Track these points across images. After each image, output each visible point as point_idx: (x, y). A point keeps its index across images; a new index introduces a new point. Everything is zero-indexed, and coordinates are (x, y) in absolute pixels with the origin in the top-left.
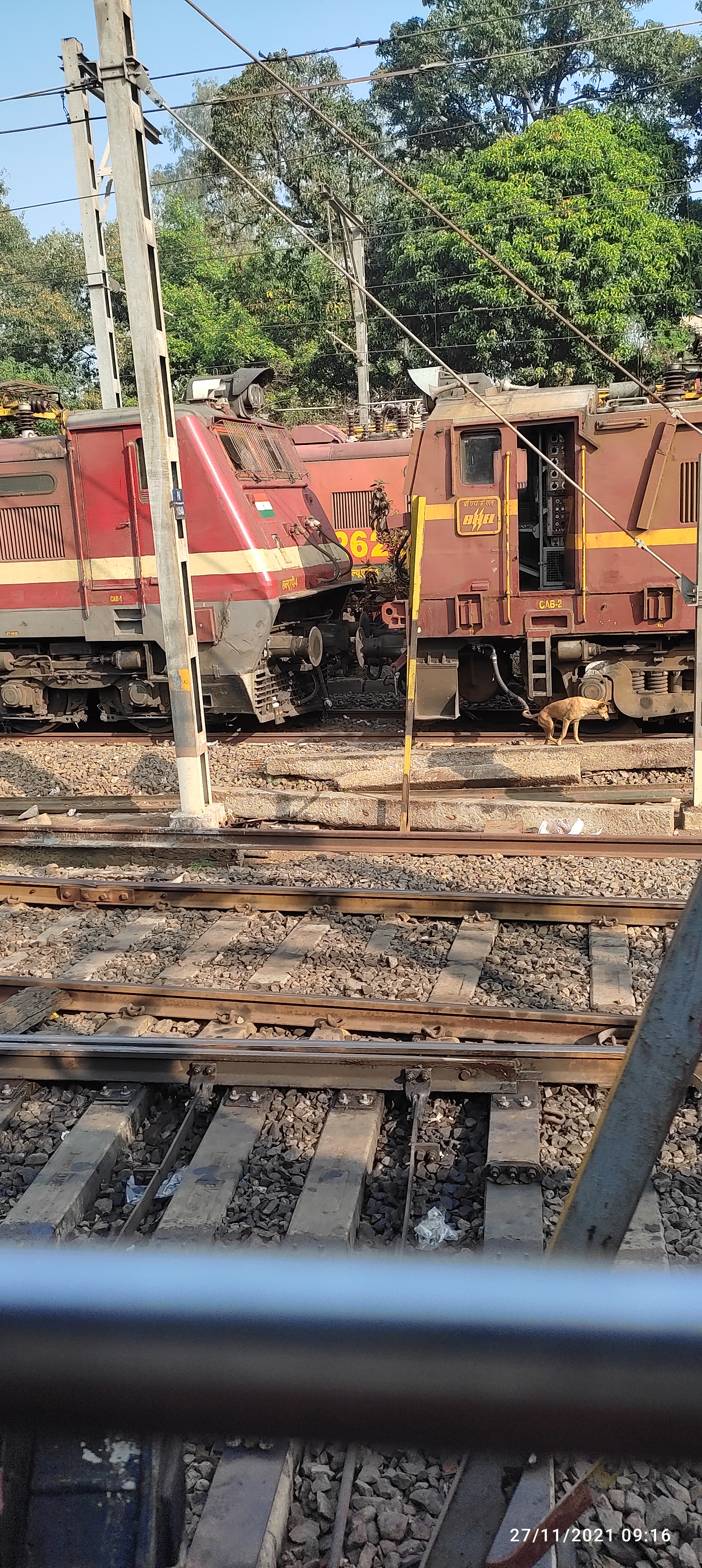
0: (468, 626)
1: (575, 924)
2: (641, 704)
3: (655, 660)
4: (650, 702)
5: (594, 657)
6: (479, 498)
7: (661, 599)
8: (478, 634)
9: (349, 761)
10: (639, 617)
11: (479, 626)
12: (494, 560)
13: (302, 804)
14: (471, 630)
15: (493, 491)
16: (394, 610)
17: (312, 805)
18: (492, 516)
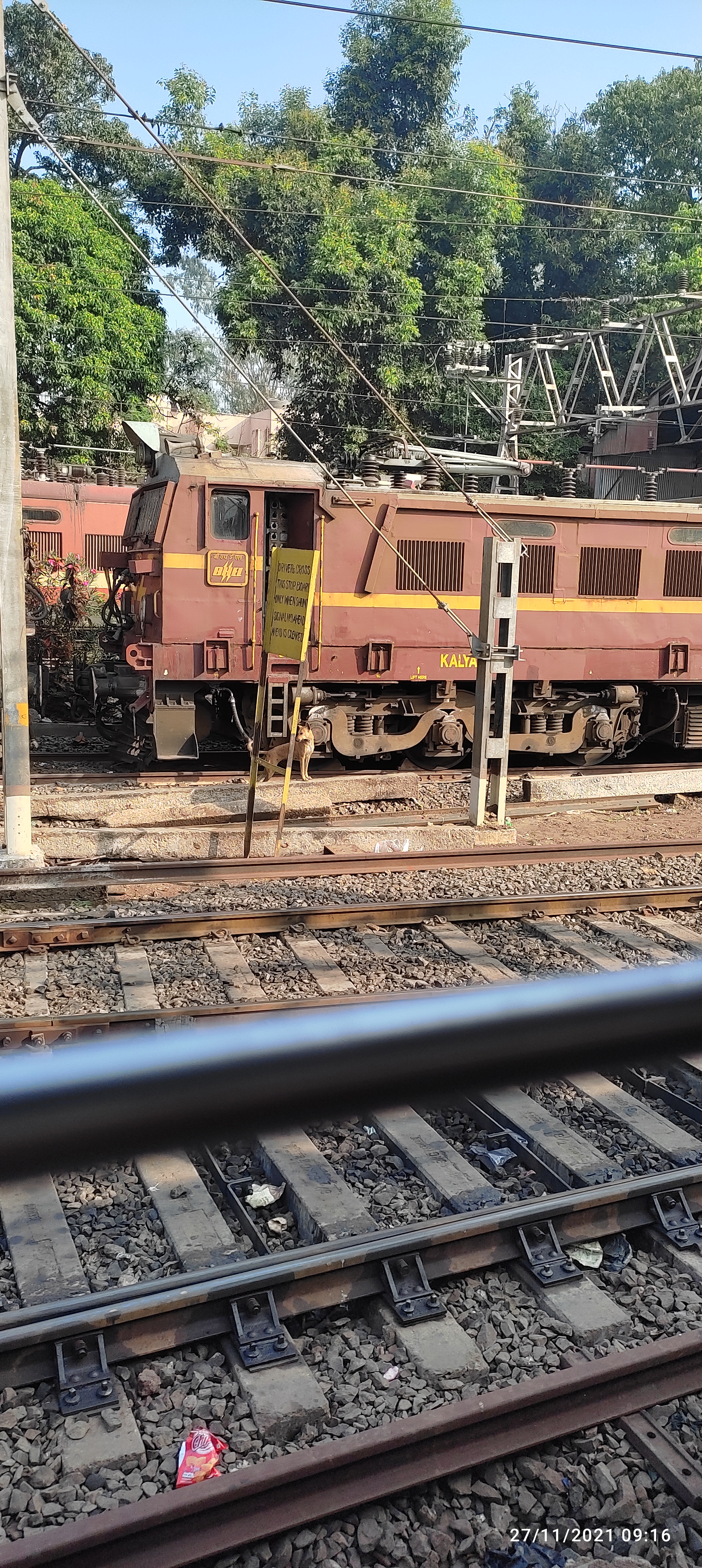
0: (214, 670)
1: (509, 919)
2: (355, 745)
3: (367, 706)
4: (362, 742)
5: (321, 702)
6: (229, 552)
7: (381, 653)
8: (223, 678)
9: (113, 800)
10: (363, 666)
11: (226, 670)
12: (241, 610)
13: (128, 840)
14: (216, 674)
15: (240, 547)
16: (139, 652)
17: (138, 841)
18: (241, 569)
